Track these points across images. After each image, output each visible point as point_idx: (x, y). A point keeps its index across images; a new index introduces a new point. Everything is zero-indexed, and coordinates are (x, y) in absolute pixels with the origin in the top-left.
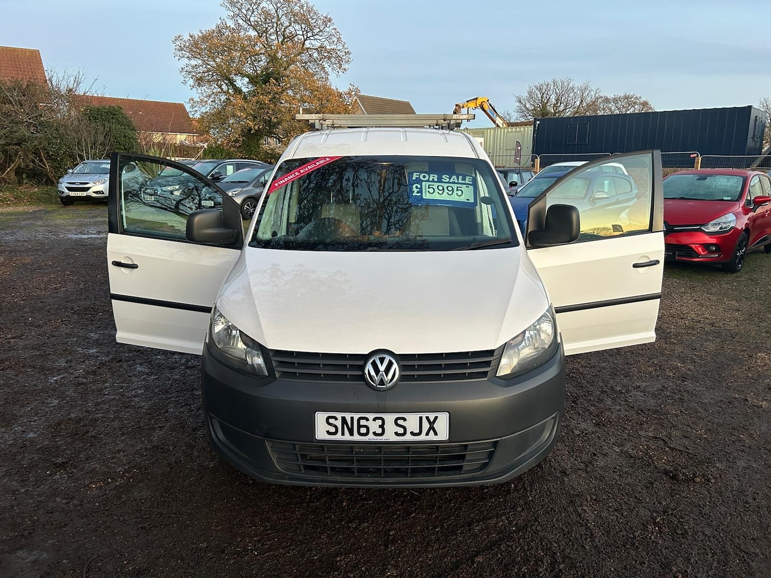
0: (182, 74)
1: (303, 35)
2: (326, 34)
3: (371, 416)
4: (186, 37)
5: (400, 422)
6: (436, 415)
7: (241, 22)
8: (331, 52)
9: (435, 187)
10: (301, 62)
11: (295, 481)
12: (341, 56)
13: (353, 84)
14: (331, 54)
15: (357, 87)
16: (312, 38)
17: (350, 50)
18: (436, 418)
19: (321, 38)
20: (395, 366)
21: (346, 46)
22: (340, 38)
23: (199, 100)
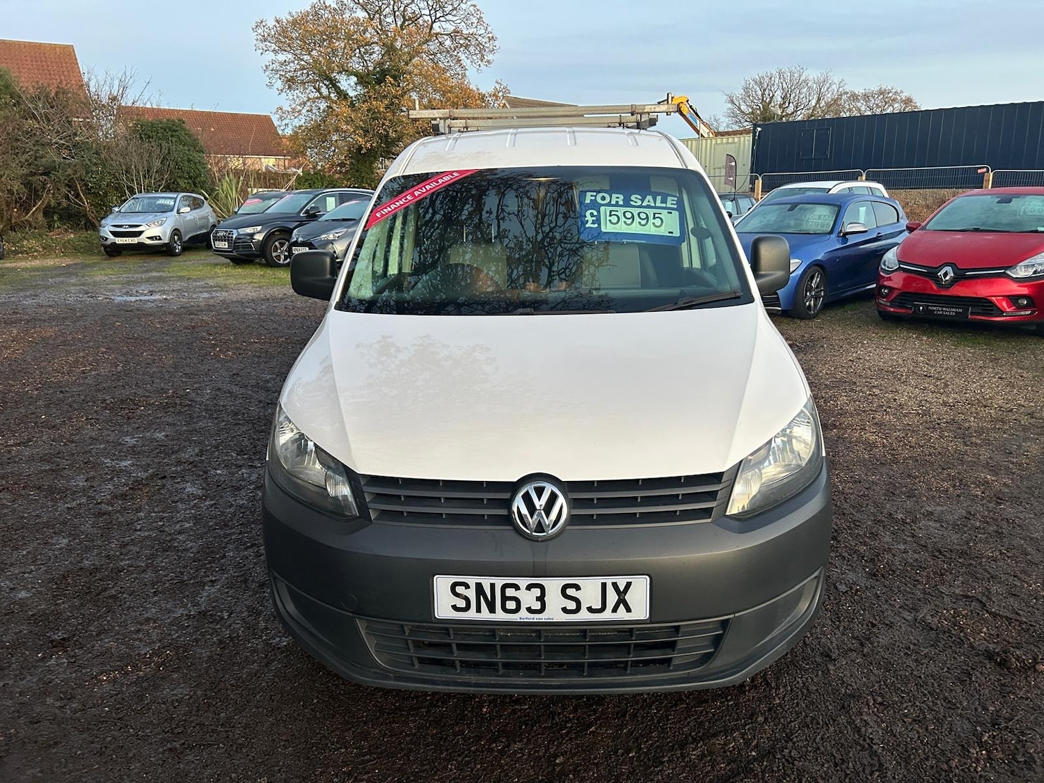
0: (267, 73)
1: (430, 15)
2: (461, 13)
3: (523, 582)
4: (271, 23)
5: (570, 592)
6: (629, 581)
8: (469, 38)
9: (621, 214)
10: (429, 53)
11: (403, 681)
12: (483, 44)
13: (500, 82)
14: (469, 41)
15: (505, 85)
16: (442, 19)
17: (495, 34)
18: (628, 585)
19: (455, 18)
20: (561, 500)
21: (489, 29)
22: (481, 18)
23: (290, 110)
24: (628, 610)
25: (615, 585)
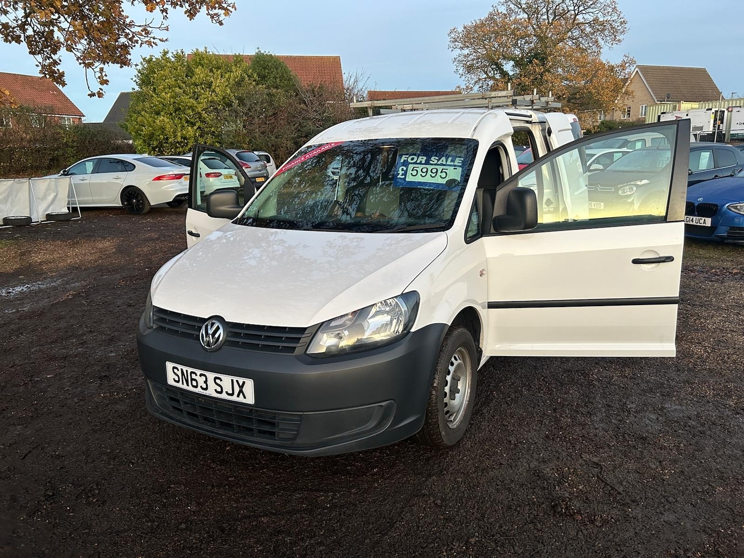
0: (455, 63)
1: (574, 10)
2: (599, 5)
3: (198, 372)
4: (460, 29)
6: (244, 381)
7: (512, 6)
8: (604, 24)
9: (419, 170)
10: (571, 38)
12: (616, 27)
13: (627, 55)
14: (605, 26)
15: (632, 58)
16: (584, 12)
17: (626, 19)
18: (244, 383)
19: (595, 10)
20: (221, 331)
21: (622, 15)
22: (615, 7)
23: (465, 87)
24: (245, 397)
25: (237, 381)
